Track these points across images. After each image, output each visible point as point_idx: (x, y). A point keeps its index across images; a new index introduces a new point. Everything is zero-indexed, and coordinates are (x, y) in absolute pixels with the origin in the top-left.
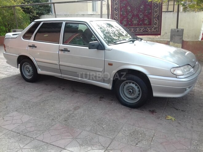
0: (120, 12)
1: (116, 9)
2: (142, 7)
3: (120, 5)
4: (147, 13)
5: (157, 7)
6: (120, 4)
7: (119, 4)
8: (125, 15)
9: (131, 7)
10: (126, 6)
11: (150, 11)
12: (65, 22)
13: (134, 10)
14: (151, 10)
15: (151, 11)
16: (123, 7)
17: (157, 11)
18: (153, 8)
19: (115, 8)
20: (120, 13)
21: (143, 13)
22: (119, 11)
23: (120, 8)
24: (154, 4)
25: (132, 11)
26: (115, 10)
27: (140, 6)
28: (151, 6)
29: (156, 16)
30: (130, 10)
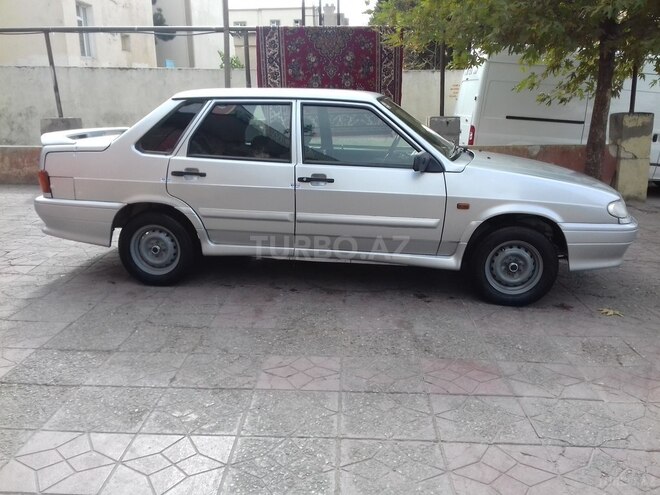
0: (287, 69)
1: (271, 60)
2: (348, 58)
3: (286, 49)
4: (363, 72)
5: (390, 59)
6: (286, 47)
7: (282, 47)
8: (301, 78)
9: (318, 57)
10: (304, 53)
11: (372, 69)
12: (299, 102)
13: (327, 64)
14: (374, 66)
15: (375, 70)
16: (295, 55)
17: (390, 70)
18: (378, 60)
19: (271, 58)
20: (287, 73)
21: (353, 74)
22: (283, 64)
23: (287, 55)
24: (382, 52)
25: (320, 67)
26: (271, 63)
27: (345, 54)
28: (373, 57)
29: (387, 82)
30: (316, 65)
